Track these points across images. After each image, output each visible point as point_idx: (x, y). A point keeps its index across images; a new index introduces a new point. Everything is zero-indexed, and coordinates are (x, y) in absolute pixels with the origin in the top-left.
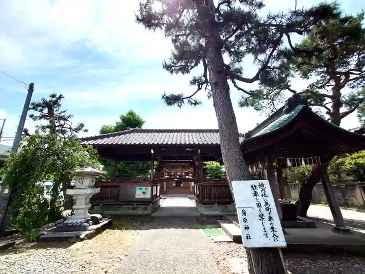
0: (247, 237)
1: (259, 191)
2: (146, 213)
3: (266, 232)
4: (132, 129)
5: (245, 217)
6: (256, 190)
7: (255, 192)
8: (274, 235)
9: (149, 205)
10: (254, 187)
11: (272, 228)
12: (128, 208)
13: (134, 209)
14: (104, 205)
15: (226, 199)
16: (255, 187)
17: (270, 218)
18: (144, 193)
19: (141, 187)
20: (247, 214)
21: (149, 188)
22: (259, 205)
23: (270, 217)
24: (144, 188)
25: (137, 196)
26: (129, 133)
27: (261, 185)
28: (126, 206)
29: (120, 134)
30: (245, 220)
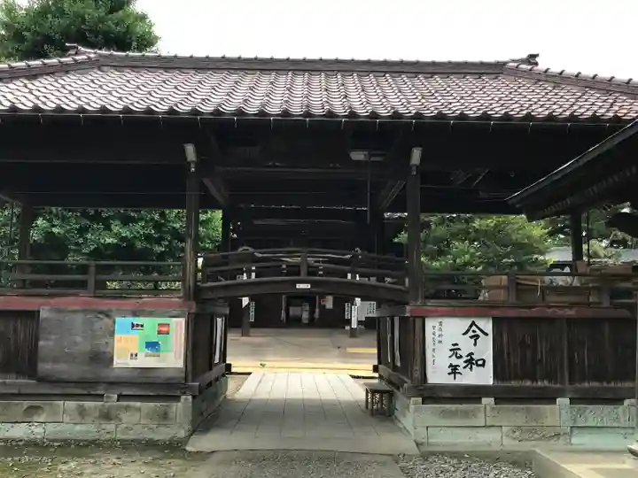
2: (163, 434)
4: (91, 53)
9: (177, 398)
12: (82, 412)
13: (107, 416)
15: (534, 379)
18: (152, 346)
19: (137, 320)
21: (178, 324)
24: (150, 323)
25: (122, 361)
26: (79, 67)
28: (71, 404)
29: (32, 75)
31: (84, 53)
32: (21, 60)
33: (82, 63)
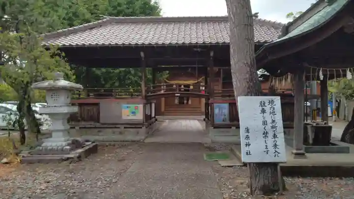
0: (247, 153)
1: (268, 108)
2: (137, 138)
3: (267, 148)
5: (247, 134)
6: (263, 107)
7: (263, 109)
8: (276, 151)
9: (141, 128)
10: (262, 104)
11: (275, 146)
12: (114, 133)
13: (121, 133)
14: (80, 128)
16: (264, 103)
17: (275, 136)
18: (134, 113)
19: (128, 105)
20: (250, 131)
21: (141, 106)
22: (265, 123)
23: (275, 134)
24: (133, 106)
25: (124, 117)
27: (271, 102)
28: (110, 130)
30: (247, 137)
31: (106, 18)
32: (86, 23)
33: (105, 22)
